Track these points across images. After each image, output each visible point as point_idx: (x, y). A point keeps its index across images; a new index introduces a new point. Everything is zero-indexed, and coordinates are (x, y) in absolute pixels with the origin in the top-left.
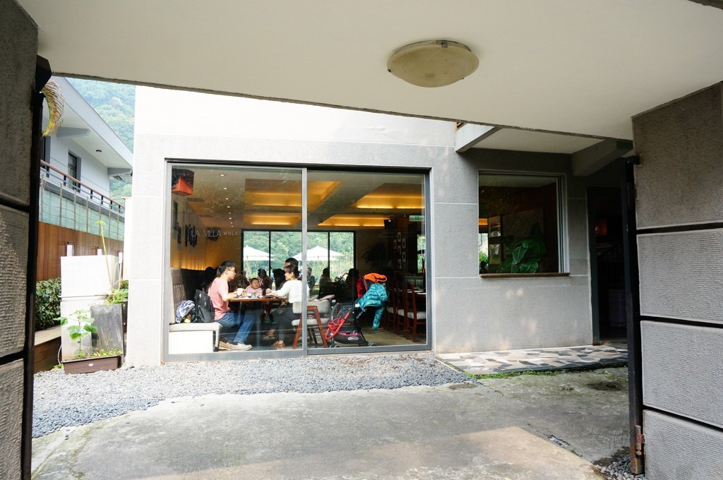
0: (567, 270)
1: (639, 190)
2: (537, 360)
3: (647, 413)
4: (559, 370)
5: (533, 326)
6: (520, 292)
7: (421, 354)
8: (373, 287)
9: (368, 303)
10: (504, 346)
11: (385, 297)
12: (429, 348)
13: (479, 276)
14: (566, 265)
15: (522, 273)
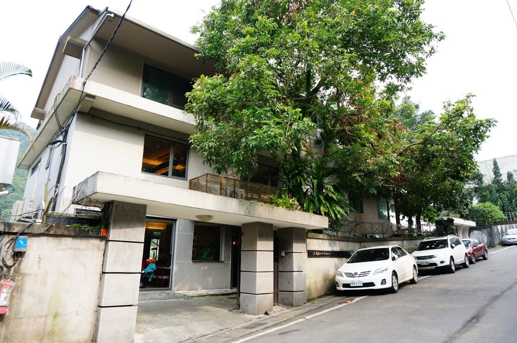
0: (223, 260)
1: (242, 243)
2: (211, 293)
3: (241, 294)
4: (219, 295)
5: (210, 280)
6: (206, 267)
7: (167, 292)
8: (150, 264)
9: (148, 271)
10: (199, 288)
11: (155, 268)
12: (171, 289)
13: (191, 262)
14: (222, 258)
15: (206, 260)
